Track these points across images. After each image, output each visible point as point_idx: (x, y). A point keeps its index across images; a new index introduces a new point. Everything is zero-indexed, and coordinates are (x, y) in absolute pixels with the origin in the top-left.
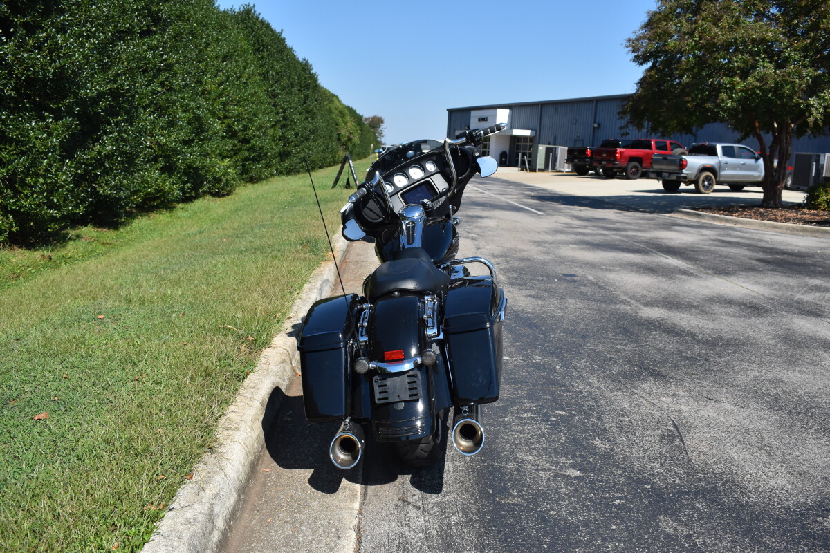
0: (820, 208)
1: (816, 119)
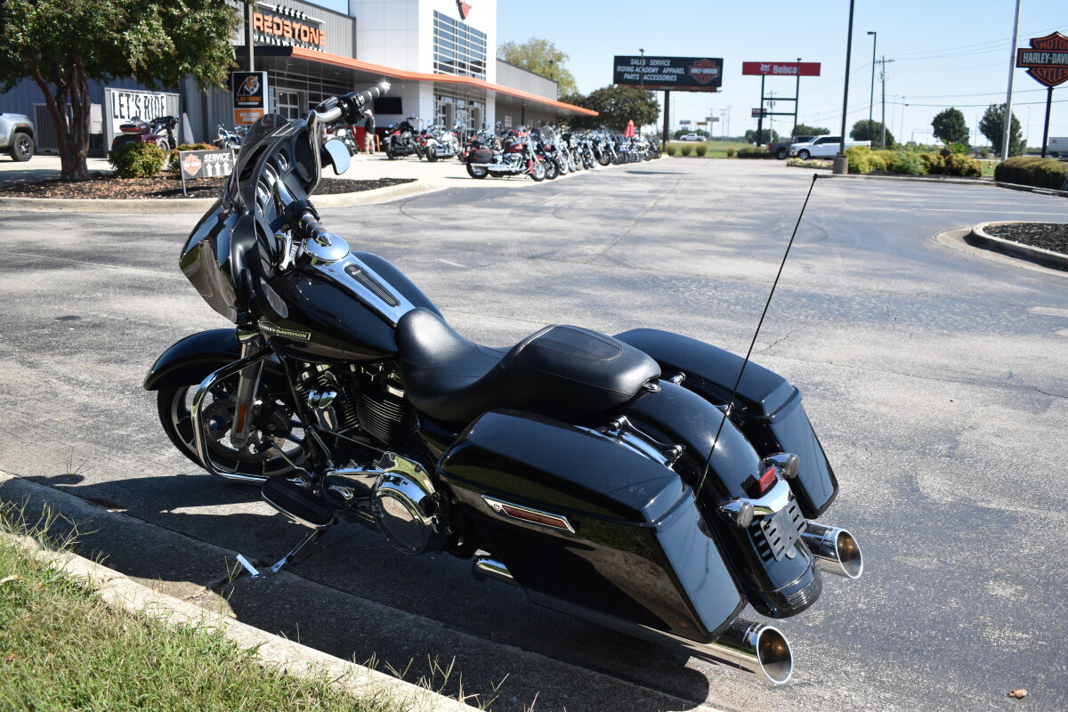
0: (136, 176)
1: (138, 60)
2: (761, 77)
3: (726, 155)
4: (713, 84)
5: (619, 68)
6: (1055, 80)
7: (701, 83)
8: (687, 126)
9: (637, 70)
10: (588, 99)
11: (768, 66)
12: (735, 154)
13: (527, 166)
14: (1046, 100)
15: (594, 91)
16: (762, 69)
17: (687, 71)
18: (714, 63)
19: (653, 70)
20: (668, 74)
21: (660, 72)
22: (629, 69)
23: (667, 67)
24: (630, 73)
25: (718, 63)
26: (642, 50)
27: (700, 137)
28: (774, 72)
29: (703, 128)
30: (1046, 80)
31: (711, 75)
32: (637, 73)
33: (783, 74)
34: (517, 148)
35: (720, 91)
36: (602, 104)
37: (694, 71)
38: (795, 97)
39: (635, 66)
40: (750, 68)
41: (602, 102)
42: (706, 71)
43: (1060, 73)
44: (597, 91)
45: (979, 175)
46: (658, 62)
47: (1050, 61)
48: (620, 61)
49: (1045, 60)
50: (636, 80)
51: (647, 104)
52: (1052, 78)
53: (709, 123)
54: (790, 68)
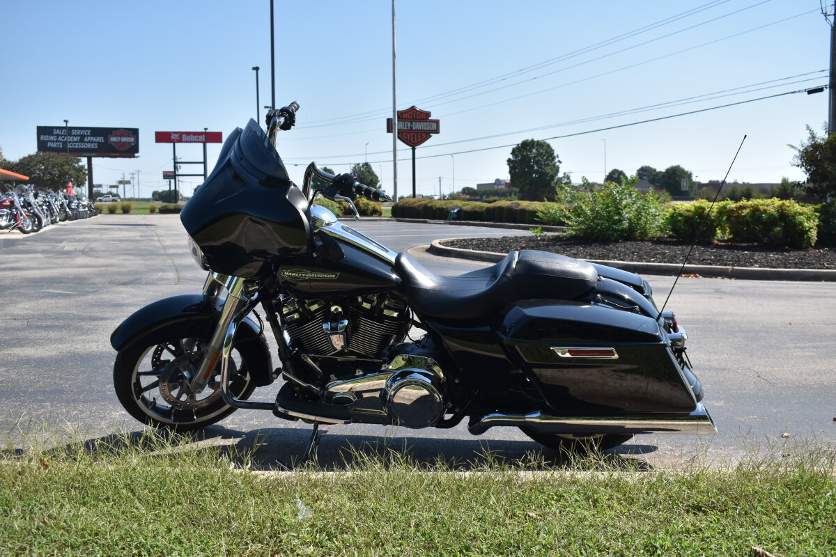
2: (172, 144)
3: (148, 211)
4: (131, 150)
5: (42, 138)
6: (416, 142)
7: (120, 149)
8: (99, 189)
9: (60, 139)
10: (17, 165)
11: (177, 135)
12: (157, 210)
13: (16, 220)
14: (411, 157)
15: (22, 157)
16: (172, 137)
17: (106, 139)
18: (131, 132)
19: (75, 139)
20: (89, 142)
21: (82, 141)
22: (52, 138)
23: (87, 136)
24: (53, 141)
25: (134, 132)
26: (66, 121)
27: (114, 198)
28: (183, 140)
29: (114, 191)
30: (410, 141)
31: (129, 143)
32: (60, 142)
33: (190, 142)
34: (5, 204)
35: (137, 157)
36: (32, 169)
37: (113, 139)
38: (202, 160)
39: (58, 135)
40: (162, 137)
41: (32, 167)
42: (124, 139)
43: (419, 136)
44: (25, 158)
45: (380, 214)
46: (79, 132)
47: (411, 127)
48: (42, 131)
49: (407, 127)
50: (59, 148)
51: (75, 169)
52: (414, 140)
53: (121, 186)
54: (197, 136)
